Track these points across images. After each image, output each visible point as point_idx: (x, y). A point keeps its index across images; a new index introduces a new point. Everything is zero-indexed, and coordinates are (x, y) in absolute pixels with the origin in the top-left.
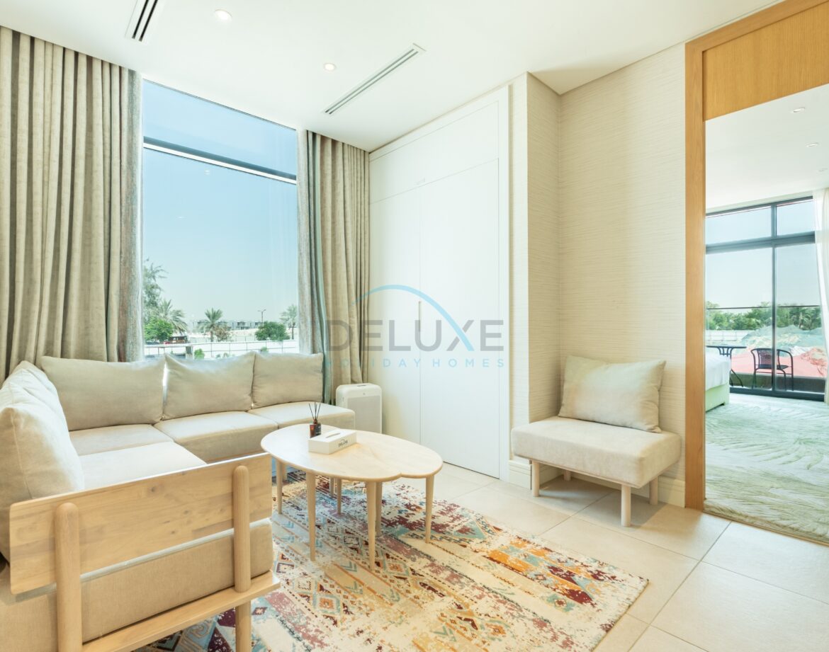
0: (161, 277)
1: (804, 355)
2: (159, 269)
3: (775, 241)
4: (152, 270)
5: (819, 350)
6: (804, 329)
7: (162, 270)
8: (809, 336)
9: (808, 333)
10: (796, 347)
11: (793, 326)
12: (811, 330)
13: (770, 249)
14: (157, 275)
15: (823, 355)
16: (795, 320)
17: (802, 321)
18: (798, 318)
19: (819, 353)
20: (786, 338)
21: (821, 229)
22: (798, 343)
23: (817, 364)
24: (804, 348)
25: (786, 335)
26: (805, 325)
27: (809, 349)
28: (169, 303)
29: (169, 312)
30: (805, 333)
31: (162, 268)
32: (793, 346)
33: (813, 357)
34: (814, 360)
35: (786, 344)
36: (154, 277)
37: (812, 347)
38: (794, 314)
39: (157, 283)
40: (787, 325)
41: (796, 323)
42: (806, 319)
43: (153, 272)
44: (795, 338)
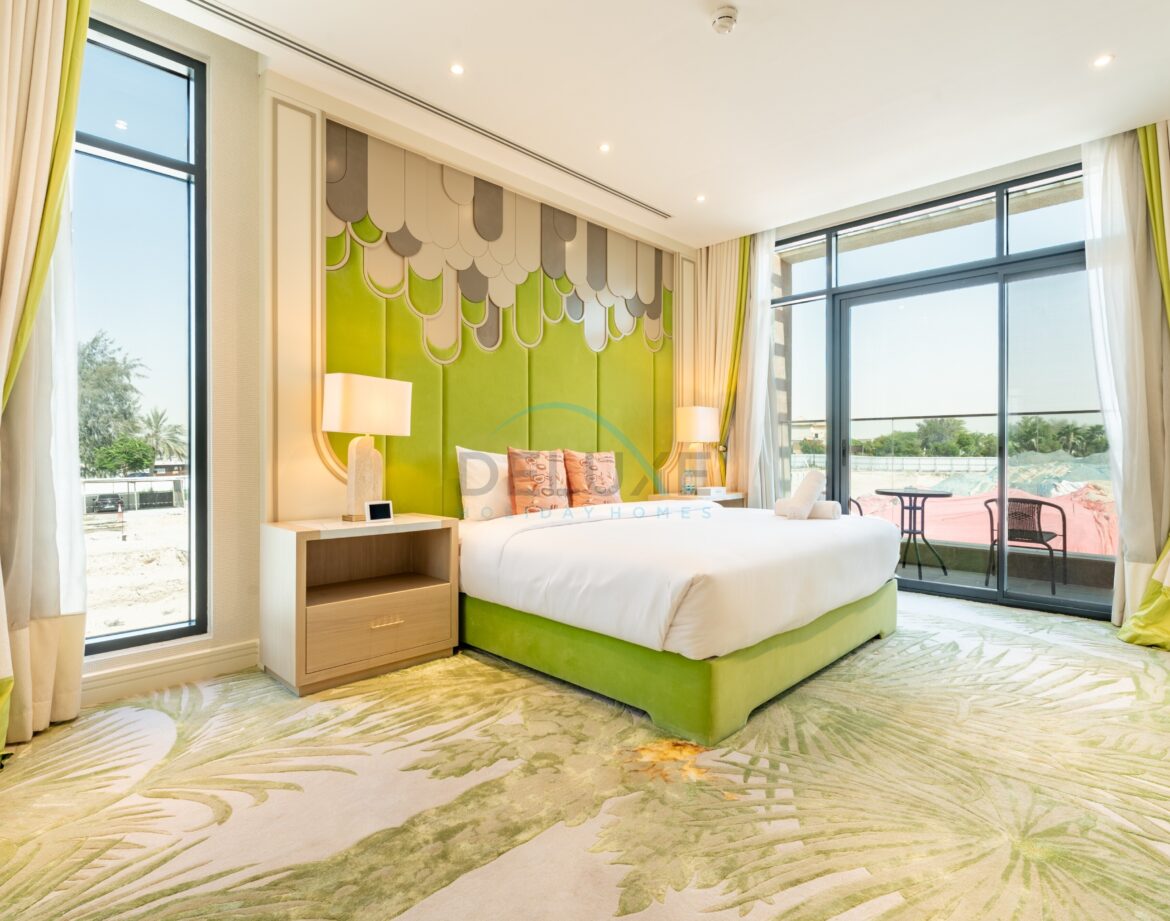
0: (139, 375)
1: (1075, 495)
2: (137, 362)
3: (1005, 269)
4: (125, 362)
5: (1096, 487)
6: (1076, 456)
7: (141, 365)
8: (1082, 465)
9: (1081, 462)
10: (1064, 482)
11: (1061, 451)
12: (1084, 456)
13: (994, 287)
14: (132, 372)
15: (1101, 494)
16: (1064, 442)
17: (1074, 444)
18: (1068, 440)
19: (1096, 491)
20: (1051, 468)
21: (1099, 235)
22: (1067, 476)
23: (1093, 508)
24: (1075, 484)
25: (1052, 464)
26: (1077, 450)
27: (1081, 484)
28: (162, 415)
29: (162, 428)
30: (1077, 462)
31: (141, 362)
32: (1059, 480)
33: (1087, 497)
34: (1089, 502)
35: (1050, 477)
36: (128, 375)
37: (1086, 483)
38: (1064, 435)
39: (132, 383)
40: (1054, 449)
41: (1065, 447)
42: (1078, 442)
43: (126, 367)
44: (1063, 469)
